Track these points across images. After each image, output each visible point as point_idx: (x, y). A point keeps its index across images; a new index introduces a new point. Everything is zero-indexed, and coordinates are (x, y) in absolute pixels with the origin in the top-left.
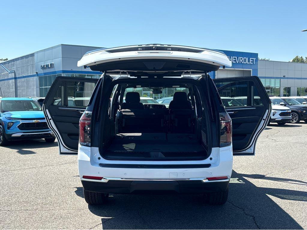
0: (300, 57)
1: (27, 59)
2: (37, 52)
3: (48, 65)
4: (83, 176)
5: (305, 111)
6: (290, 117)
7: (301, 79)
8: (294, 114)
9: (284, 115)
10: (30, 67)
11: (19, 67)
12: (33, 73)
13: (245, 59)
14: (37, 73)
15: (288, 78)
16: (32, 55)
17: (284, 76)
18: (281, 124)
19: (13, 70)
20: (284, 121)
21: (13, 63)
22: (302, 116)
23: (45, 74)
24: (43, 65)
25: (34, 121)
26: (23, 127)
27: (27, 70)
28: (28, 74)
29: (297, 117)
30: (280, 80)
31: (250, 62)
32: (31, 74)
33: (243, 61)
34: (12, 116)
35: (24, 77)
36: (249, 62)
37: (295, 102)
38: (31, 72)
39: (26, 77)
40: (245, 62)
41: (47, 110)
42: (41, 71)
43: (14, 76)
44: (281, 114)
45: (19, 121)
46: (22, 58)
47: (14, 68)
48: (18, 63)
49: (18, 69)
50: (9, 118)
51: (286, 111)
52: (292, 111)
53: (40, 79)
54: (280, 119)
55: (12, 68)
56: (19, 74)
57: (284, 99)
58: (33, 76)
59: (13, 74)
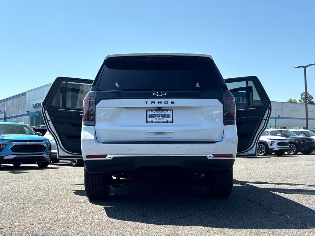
0: (294, 100)
1: (18, 99)
2: (30, 91)
3: (40, 103)
4: (87, 156)
5: (302, 142)
6: (288, 147)
7: (296, 119)
8: (291, 145)
9: (282, 144)
10: (22, 107)
11: (9, 107)
12: (24, 112)
13: (239, 99)
14: (28, 112)
15: (283, 118)
16: (24, 94)
17: (279, 116)
18: (280, 153)
19: (3, 110)
20: (282, 151)
21: (3, 103)
22: (300, 147)
23: (37, 112)
24: (35, 104)
25: (27, 143)
26: (16, 149)
27: (18, 110)
28: (19, 113)
29: (295, 148)
30: (275, 120)
31: (245, 102)
32: (22, 113)
33: (237, 100)
34: (5, 138)
35: (14, 117)
36: (243, 101)
37: (292, 134)
38: (22, 112)
39: (16, 117)
40: (239, 101)
41: (46, 111)
42: (33, 110)
43: (4, 117)
44: (279, 144)
45: (12, 143)
46: (13, 97)
47: (5, 108)
48: (9, 102)
49: (9, 109)
50: (2, 140)
51: (284, 141)
52: (290, 143)
53: (32, 118)
54: (278, 149)
55: (3, 108)
56: (9, 114)
57: (281, 131)
58: (25, 115)
59: (3, 114)
